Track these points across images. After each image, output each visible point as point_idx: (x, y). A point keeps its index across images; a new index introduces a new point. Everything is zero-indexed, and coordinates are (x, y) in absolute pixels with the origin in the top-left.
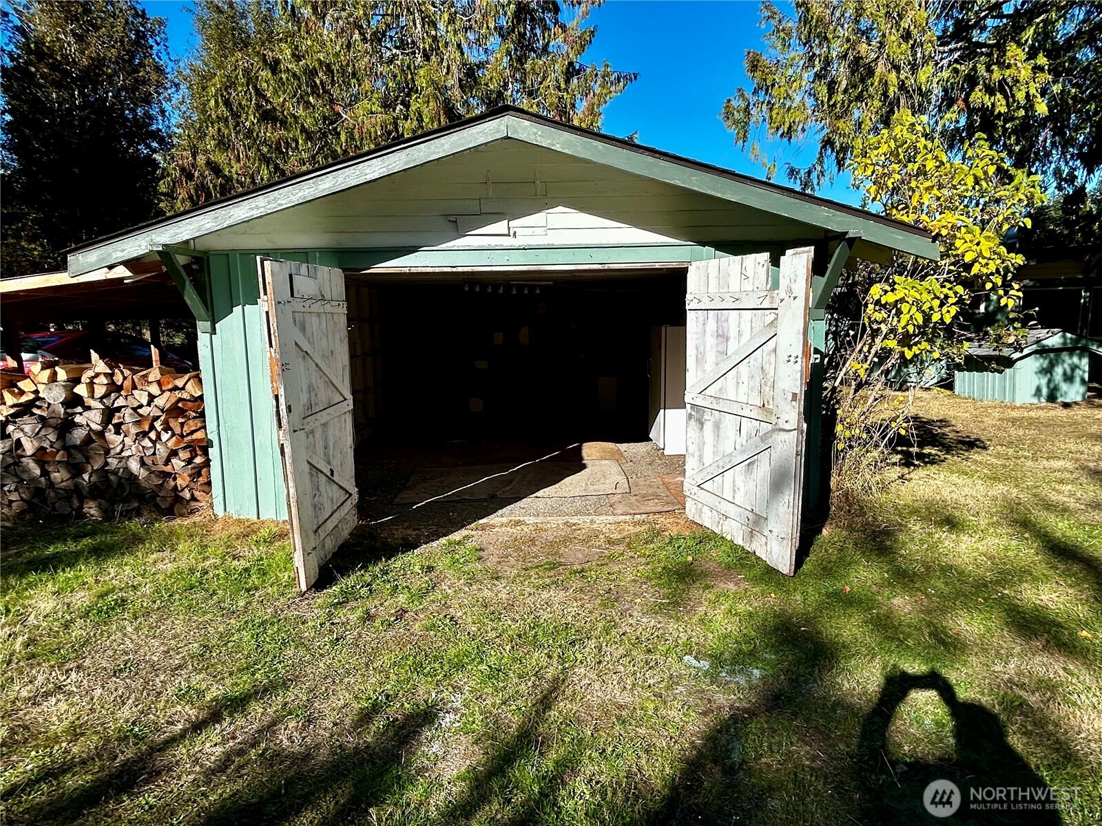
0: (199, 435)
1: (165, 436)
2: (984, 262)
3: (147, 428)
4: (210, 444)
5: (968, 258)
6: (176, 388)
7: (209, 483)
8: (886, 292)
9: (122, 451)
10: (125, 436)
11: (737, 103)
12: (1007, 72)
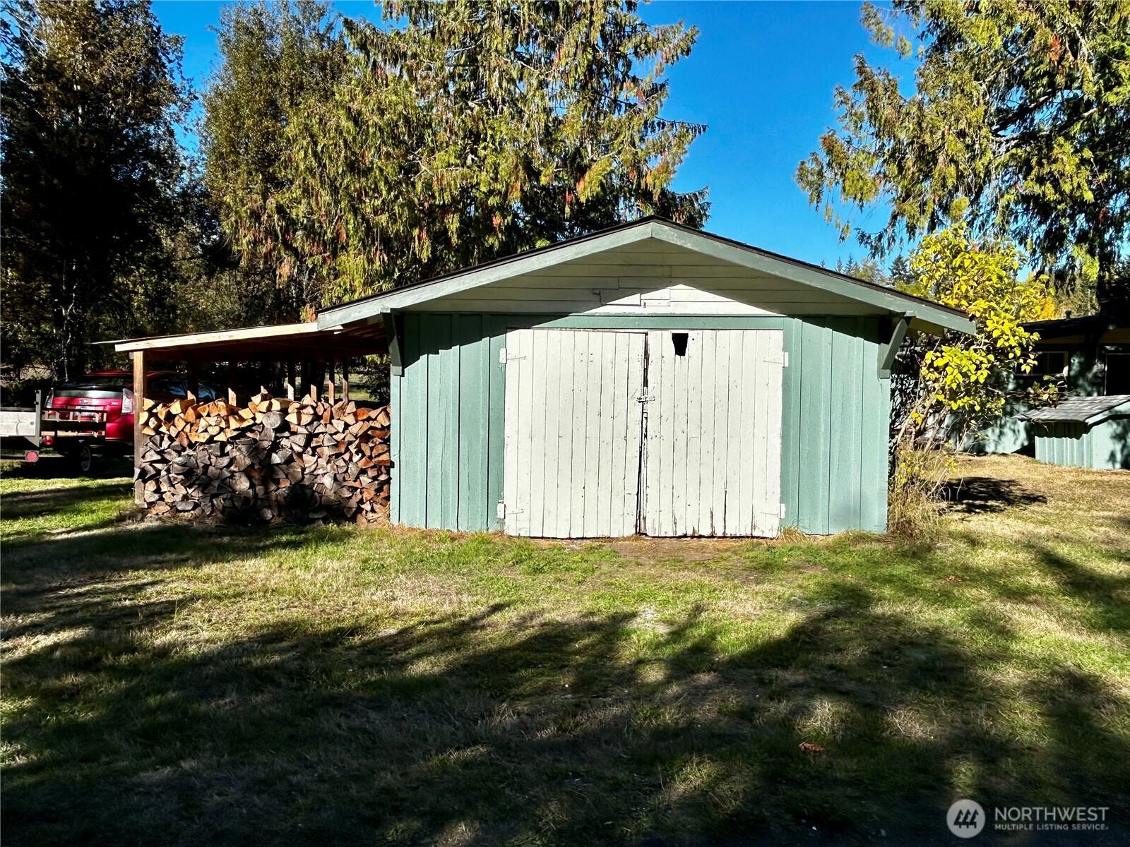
0: (384, 457)
1: (356, 458)
2: (1006, 338)
3: (343, 450)
4: (392, 464)
5: (995, 335)
6: (369, 419)
7: (388, 498)
8: (937, 357)
9: (315, 469)
10: (319, 457)
11: (811, 166)
12: (1054, 167)
